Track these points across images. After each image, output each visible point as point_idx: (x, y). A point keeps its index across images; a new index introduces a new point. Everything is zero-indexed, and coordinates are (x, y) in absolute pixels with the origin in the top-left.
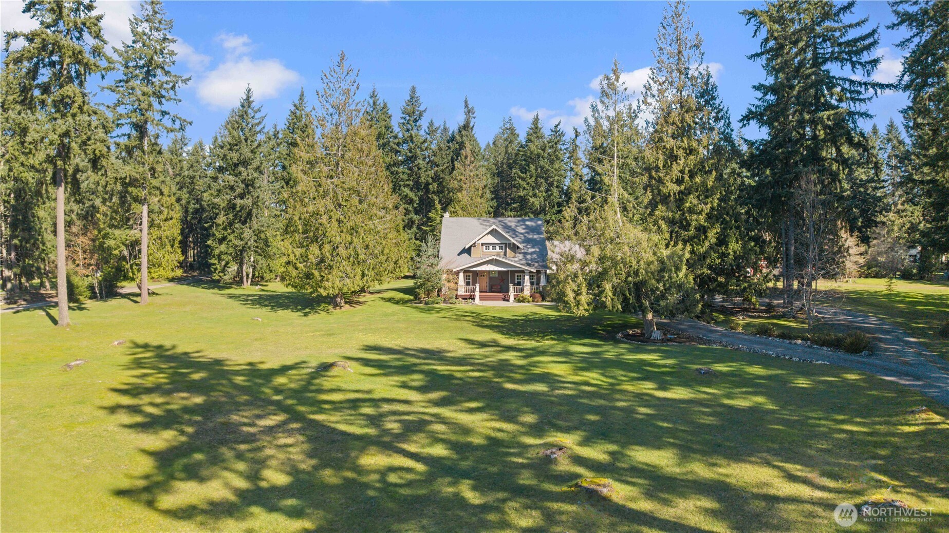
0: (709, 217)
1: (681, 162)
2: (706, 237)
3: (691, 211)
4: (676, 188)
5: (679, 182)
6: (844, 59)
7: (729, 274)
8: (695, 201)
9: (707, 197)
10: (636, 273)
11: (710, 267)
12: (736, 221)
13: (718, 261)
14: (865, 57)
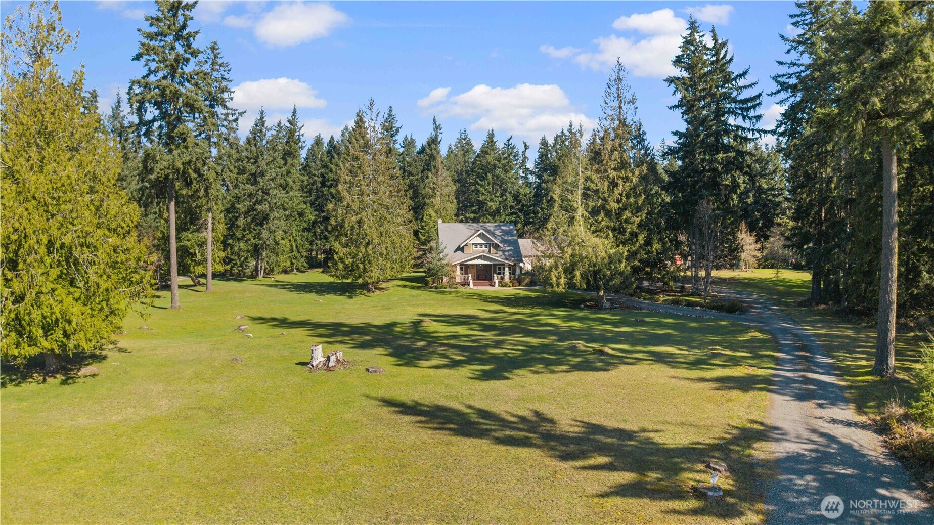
0: (639, 225)
1: (621, 188)
2: (637, 240)
3: (627, 221)
4: (616, 206)
5: (618, 202)
6: (737, 113)
7: (654, 265)
8: (630, 215)
9: (638, 212)
10: (595, 265)
11: (639, 261)
12: (658, 228)
13: (645, 256)
14: (752, 113)
